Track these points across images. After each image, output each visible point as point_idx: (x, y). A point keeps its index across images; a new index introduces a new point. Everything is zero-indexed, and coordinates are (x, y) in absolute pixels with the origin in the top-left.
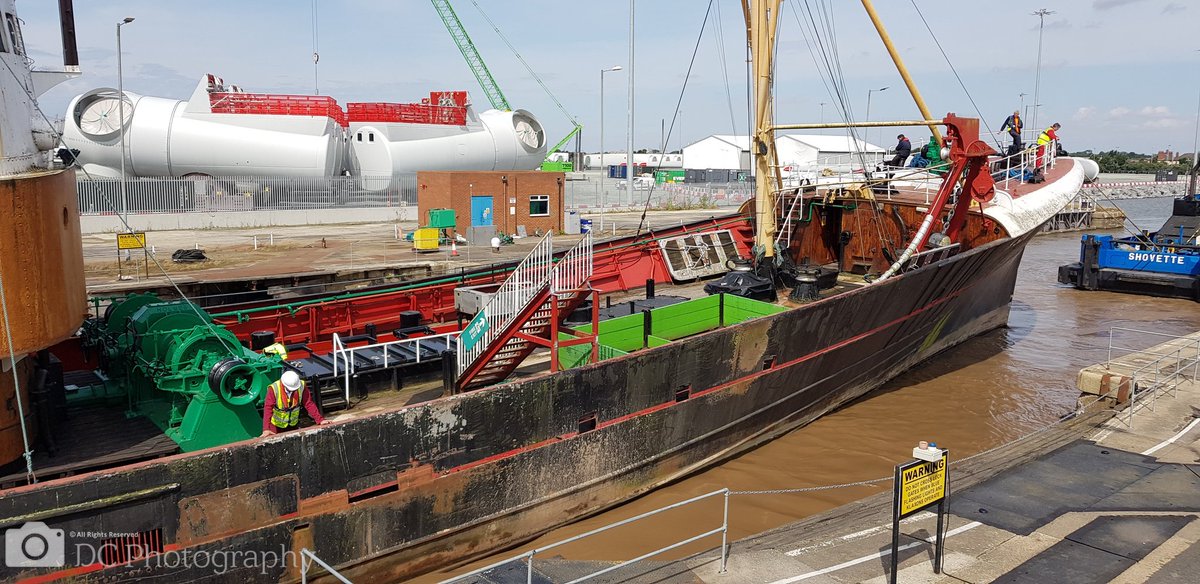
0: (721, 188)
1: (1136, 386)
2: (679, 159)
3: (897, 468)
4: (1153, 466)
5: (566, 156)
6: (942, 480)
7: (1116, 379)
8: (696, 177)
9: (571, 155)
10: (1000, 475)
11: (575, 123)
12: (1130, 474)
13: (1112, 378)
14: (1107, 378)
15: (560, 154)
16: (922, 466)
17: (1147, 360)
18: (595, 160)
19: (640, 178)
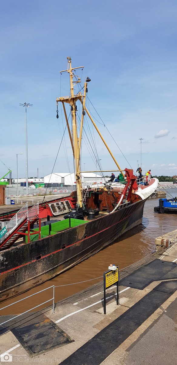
0: (56, 188)
1: (170, 242)
2: (43, 180)
3: (104, 273)
4: (175, 265)
5: (6, 180)
6: (117, 276)
7: (165, 240)
8: (48, 185)
9: (8, 180)
10: (135, 272)
11: (9, 170)
12: (170, 268)
13: (164, 240)
14: (163, 240)
15: (4, 179)
16: (111, 272)
17: (173, 234)
18: (16, 181)
19: (31, 186)
